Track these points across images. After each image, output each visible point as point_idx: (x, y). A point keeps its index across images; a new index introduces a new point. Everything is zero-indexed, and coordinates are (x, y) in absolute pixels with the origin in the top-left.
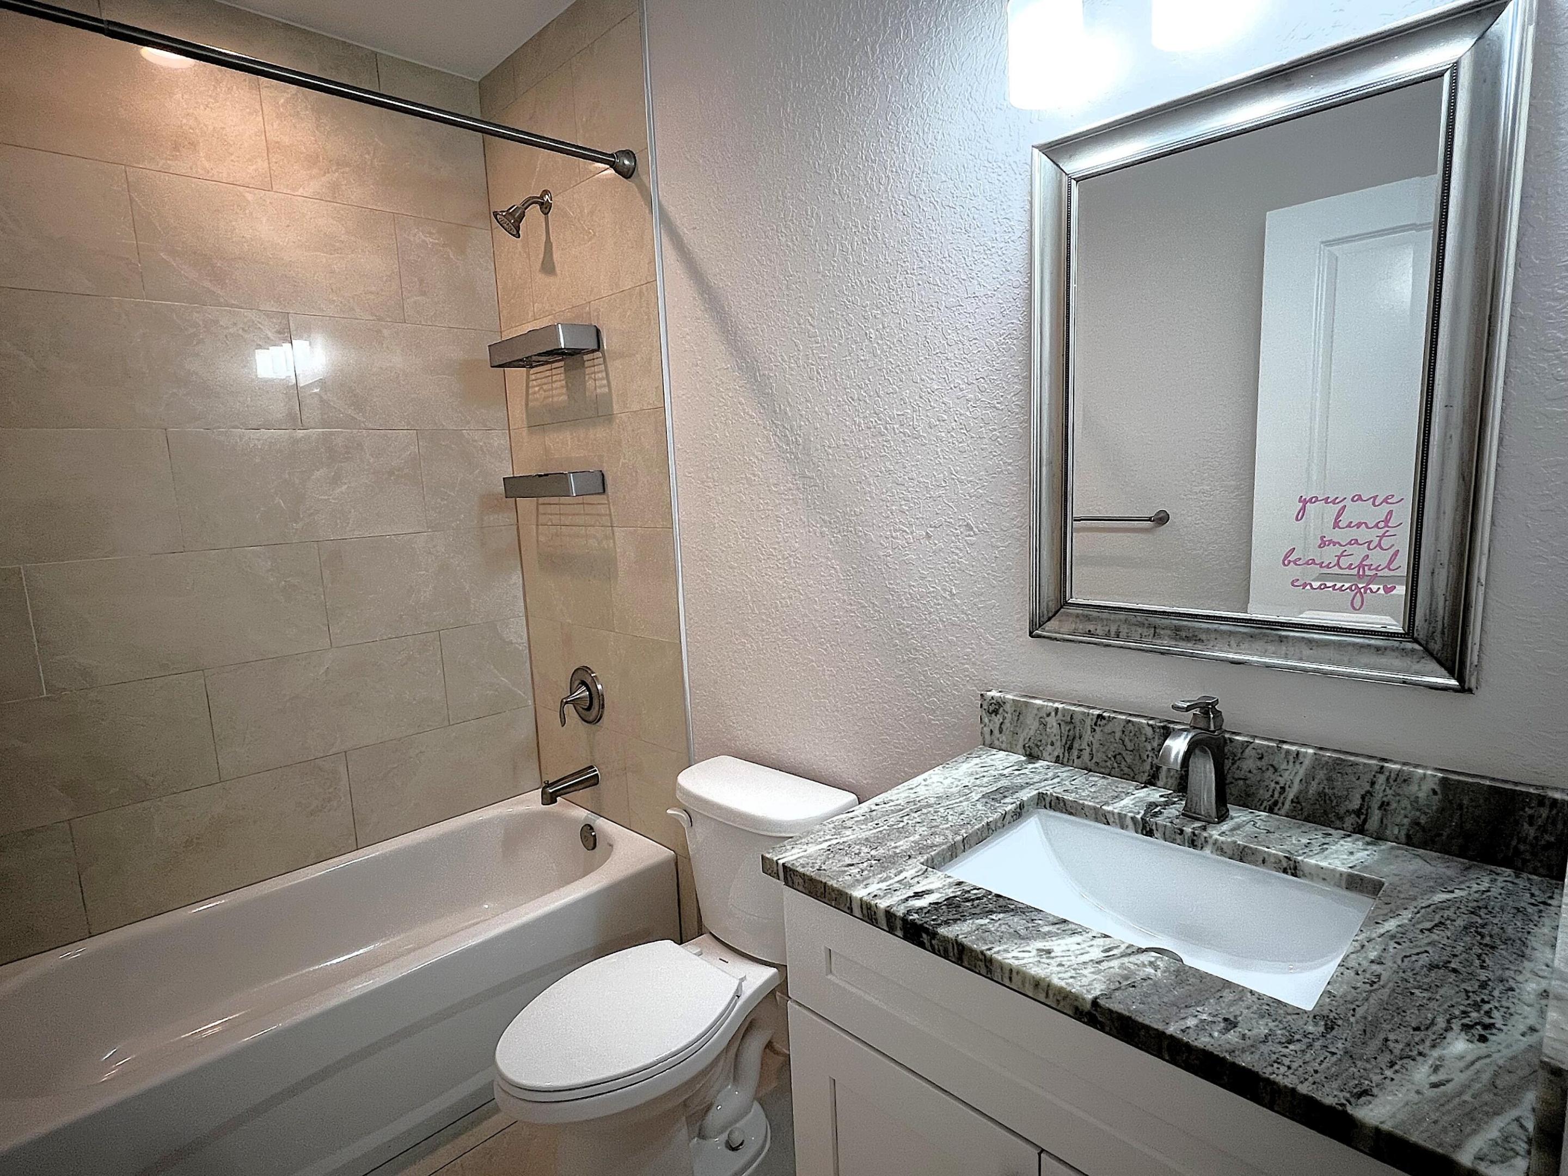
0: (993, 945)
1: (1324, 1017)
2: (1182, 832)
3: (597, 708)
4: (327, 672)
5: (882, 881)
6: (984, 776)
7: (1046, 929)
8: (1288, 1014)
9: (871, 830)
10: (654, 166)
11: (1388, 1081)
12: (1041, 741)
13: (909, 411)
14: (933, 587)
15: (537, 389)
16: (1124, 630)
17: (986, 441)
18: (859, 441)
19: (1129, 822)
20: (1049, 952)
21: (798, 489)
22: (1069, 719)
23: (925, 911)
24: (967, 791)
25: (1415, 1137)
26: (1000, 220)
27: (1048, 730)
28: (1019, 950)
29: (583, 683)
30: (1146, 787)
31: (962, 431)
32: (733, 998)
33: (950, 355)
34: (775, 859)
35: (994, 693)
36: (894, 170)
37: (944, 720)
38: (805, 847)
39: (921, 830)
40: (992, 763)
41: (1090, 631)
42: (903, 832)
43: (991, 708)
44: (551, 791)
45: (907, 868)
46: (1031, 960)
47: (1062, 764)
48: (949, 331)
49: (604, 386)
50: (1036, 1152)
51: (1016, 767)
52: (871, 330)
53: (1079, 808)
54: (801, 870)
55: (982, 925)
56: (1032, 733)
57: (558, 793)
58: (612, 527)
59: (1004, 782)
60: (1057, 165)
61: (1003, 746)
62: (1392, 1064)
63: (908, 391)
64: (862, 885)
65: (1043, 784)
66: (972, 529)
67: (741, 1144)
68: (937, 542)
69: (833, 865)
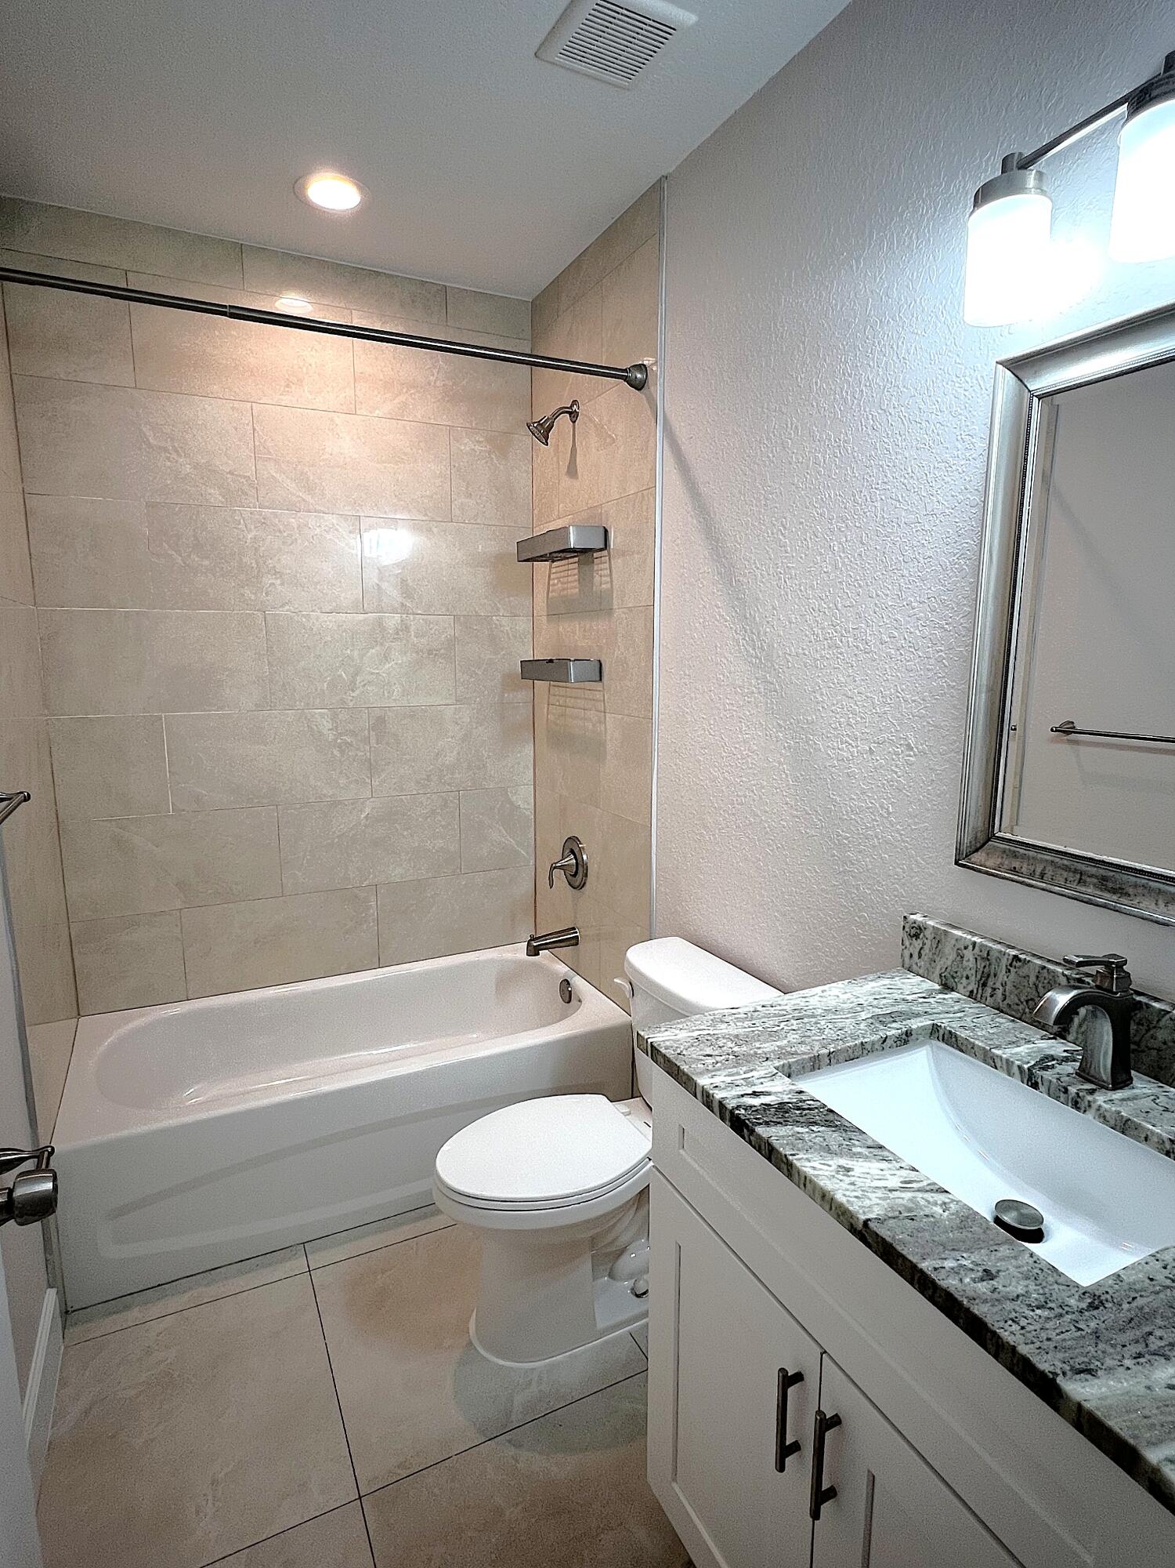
0: (798, 1152)
1: (1095, 1295)
2: (1066, 1091)
3: (581, 877)
4: (367, 817)
5: (729, 1076)
6: (885, 998)
7: (859, 1150)
8: (1056, 1283)
9: (745, 1028)
10: (662, 381)
11: (1121, 1369)
12: (956, 972)
13: (862, 625)
14: (872, 803)
15: (556, 581)
16: (1049, 872)
17: (932, 661)
18: (817, 651)
19: (1015, 1070)
20: (848, 1170)
21: (760, 693)
22: (986, 956)
23: (753, 1109)
24: (859, 1009)
25: (1113, 1423)
26: (963, 437)
27: (964, 962)
28: (823, 1162)
29: (572, 852)
30: (1055, 1039)
31: (911, 650)
32: (643, 1160)
33: (906, 572)
34: (646, 1037)
35: (918, 918)
36: (868, 384)
37: (872, 936)
38: (678, 1032)
39: (793, 1037)
40: (901, 986)
41: (1015, 868)
42: (773, 1035)
43: (913, 932)
44: (535, 944)
45: (758, 1068)
46: (827, 1173)
47: (975, 999)
48: (906, 548)
49: (608, 583)
50: (819, 1351)
51: (924, 995)
52: (835, 543)
53: (970, 1047)
54: (663, 1051)
55: (799, 1133)
56: (949, 963)
57: (542, 947)
58: (605, 712)
59: (903, 1007)
60: (1021, 381)
61: (921, 972)
62: (1140, 1355)
63: (864, 606)
64: (710, 1075)
65: (942, 1016)
66: (911, 749)
67: (645, 1293)
68: (878, 758)
69: (694, 1053)
